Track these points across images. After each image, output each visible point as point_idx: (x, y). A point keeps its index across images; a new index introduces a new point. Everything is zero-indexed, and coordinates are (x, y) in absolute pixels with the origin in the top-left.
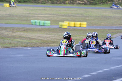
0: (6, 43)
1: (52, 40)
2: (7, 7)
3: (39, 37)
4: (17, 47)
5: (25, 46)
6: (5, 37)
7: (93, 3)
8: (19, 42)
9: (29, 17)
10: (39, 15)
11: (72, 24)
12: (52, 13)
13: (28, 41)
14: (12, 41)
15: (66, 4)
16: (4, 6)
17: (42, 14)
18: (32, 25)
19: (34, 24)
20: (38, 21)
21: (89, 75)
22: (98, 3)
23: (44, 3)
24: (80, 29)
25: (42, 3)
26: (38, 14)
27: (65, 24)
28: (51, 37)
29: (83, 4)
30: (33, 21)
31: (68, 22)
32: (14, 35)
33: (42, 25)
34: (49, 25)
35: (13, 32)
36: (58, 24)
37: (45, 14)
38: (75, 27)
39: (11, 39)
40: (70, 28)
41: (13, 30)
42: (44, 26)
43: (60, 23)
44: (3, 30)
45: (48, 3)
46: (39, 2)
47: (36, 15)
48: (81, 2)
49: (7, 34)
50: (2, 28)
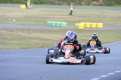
0: (22, 44)
3: (56, 38)
4: (34, 48)
5: (42, 47)
6: (22, 38)
7: (109, 4)
8: (36, 43)
9: (46, 18)
10: (56, 17)
11: (88, 25)
13: (44, 42)
14: (29, 42)
15: (82, 5)
17: (58, 15)
19: (50, 25)
20: (55, 22)
21: (106, 76)
22: (113, 3)
23: (60, 5)
24: (96, 30)
25: (58, 4)
26: (55, 15)
27: (81, 25)
29: (99, 5)
30: (49, 22)
31: (84, 23)
32: (31, 36)
33: (58, 27)
34: (66, 26)
35: (29, 33)
36: (74, 25)
37: (61, 15)
38: (91, 27)
39: (28, 40)
40: (86, 28)
41: (30, 31)
42: (60, 27)
43: (77, 24)
44: (20, 31)
45: (64, 4)
46: (55, 3)
47: (52, 17)
48: (97, 4)
49: (23, 35)
50: (18, 30)
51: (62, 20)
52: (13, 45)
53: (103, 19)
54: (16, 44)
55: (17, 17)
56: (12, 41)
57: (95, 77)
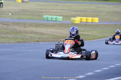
0: (18, 38)
1: (64, 35)
2: (19, 2)
3: (51, 32)
4: (29, 42)
5: (37, 41)
6: (17, 32)
8: (31, 37)
9: (42, 12)
10: (52, 11)
11: (84, 19)
12: (64, 9)
13: (40, 36)
14: (24, 36)
16: (16, 1)
17: (54, 10)
18: (44, 20)
19: (46, 19)
20: (50, 17)
21: (101, 71)
24: (92, 25)
27: (77, 20)
28: (63, 33)
30: (45, 16)
31: (80, 18)
32: (27, 30)
33: (54, 21)
34: (61, 20)
35: (25, 27)
36: (70, 19)
37: (57, 10)
38: (87, 22)
39: (23, 34)
40: (81, 23)
41: (25, 25)
42: (56, 21)
43: (72, 19)
44: (16, 25)
47: (48, 11)
49: (19, 29)
50: (14, 24)
51: (58, 14)
52: (8, 39)
53: (99, 14)
54: (12, 38)
55: (13, 11)
56: (7, 35)
57: (89, 72)
